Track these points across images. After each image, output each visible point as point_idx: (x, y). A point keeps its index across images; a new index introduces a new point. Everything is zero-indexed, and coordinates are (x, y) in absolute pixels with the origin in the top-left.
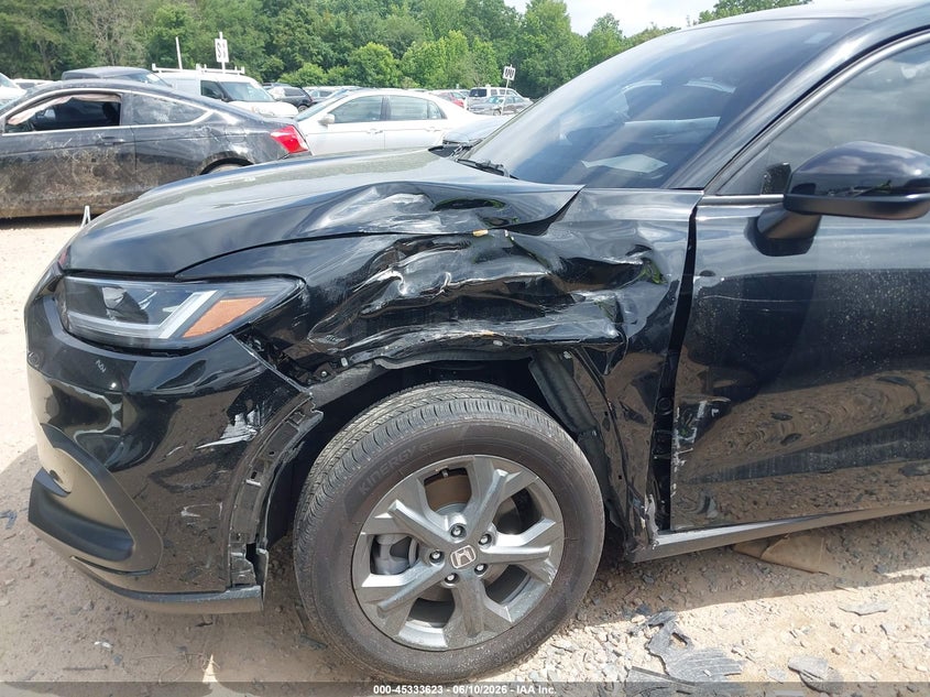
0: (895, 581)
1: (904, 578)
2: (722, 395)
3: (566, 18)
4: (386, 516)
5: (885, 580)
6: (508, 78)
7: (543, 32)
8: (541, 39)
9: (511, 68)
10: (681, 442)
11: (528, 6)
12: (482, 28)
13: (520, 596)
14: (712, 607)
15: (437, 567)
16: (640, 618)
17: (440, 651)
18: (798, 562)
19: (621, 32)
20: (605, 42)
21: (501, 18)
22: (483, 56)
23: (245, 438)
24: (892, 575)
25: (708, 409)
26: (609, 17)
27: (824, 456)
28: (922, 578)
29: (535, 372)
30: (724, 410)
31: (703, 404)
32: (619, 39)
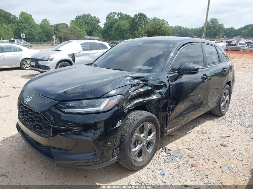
0: (189, 133)
1: (190, 132)
2: (174, 105)
3: (33, 19)
4: (135, 136)
5: (188, 134)
6: (23, 37)
7: (26, 23)
8: (26, 25)
9: (23, 34)
10: (169, 114)
11: (20, 15)
12: (4, 21)
13: (150, 148)
14: (169, 144)
15: (142, 144)
16: (161, 149)
17: (141, 162)
18: (175, 134)
19: (50, 24)
20: (46, 26)
21: (11, 18)
22: (8, 29)
23: (120, 125)
24: (188, 132)
25: (172, 107)
26: (46, 20)
27: (184, 113)
28: (192, 132)
29: (147, 106)
30: (174, 107)
31: (171, 107)
32: (50, 26)
